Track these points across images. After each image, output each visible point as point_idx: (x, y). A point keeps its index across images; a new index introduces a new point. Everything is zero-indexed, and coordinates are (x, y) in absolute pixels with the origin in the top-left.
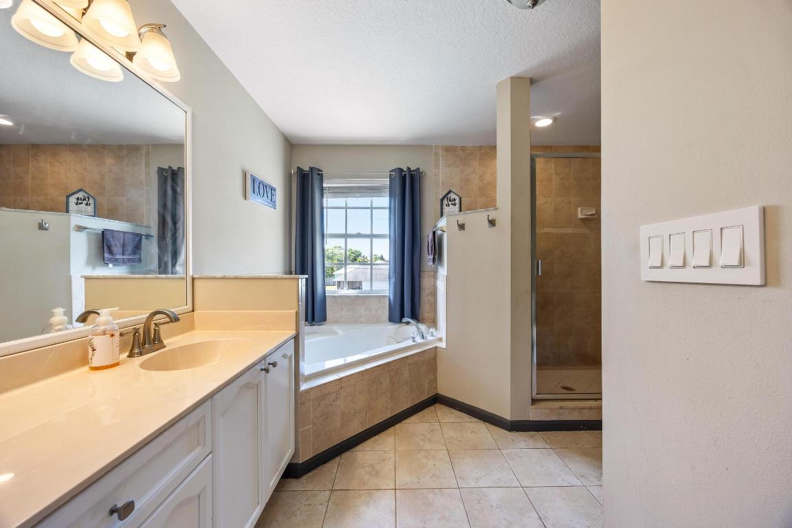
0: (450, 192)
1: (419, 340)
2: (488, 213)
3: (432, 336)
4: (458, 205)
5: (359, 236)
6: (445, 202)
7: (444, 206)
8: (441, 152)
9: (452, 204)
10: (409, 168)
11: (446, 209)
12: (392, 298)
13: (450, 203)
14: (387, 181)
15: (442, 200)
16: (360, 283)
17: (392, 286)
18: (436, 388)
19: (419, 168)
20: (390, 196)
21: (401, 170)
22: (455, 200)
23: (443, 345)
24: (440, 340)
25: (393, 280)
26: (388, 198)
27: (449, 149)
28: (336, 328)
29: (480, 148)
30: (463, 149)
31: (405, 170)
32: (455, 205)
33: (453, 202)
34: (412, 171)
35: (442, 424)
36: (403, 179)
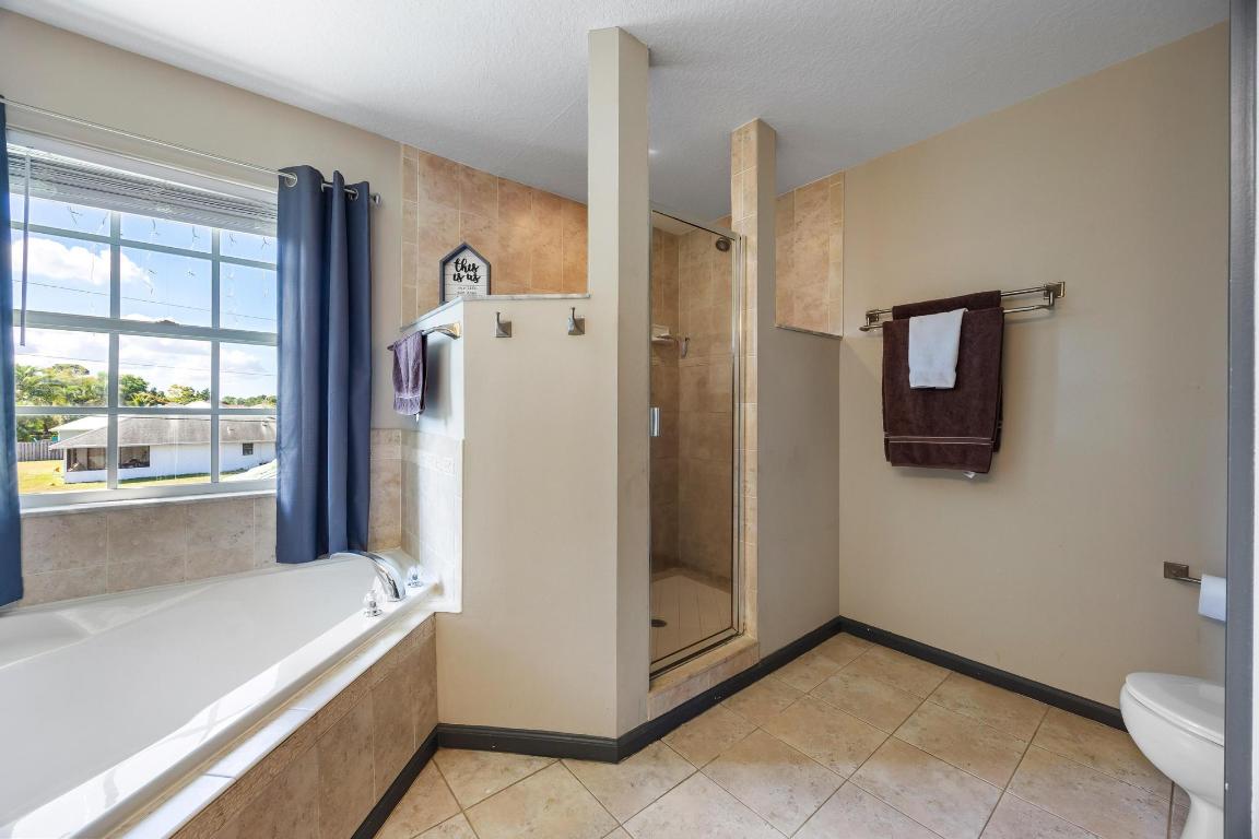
0: (464, 248)
1: (389, 607)
2: (572, 304)
3: (416, 585)
4: (483, 280)
5: (166, 328)
6: (451, 269)
7: (449, 279)
8: (419, 165)
9: (469, 278)
10: (339, 177)
11: (453, 287)
12: (286, 499)
13: (462, 273)
14: (271, 195)
15: (445, 263)
16: (145, 451)
17: (288, 470)
18: (436, 712)
19: (367, 184)
20: (283, 235)
21: (316, 176)
22: (475, 268)
23: (450, 603)
24: (438, 589)
25: (290, 454)
26: (274, 240)
27: (436, 163)
28: (70, 615)
29: (502, 182)
30: (469, 172)
31: (329, 178)
32: (476, 279)
33: (471, 273)
34: (349, 187)
35: (470, 813)
36: (323, 198)
